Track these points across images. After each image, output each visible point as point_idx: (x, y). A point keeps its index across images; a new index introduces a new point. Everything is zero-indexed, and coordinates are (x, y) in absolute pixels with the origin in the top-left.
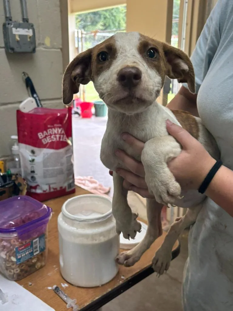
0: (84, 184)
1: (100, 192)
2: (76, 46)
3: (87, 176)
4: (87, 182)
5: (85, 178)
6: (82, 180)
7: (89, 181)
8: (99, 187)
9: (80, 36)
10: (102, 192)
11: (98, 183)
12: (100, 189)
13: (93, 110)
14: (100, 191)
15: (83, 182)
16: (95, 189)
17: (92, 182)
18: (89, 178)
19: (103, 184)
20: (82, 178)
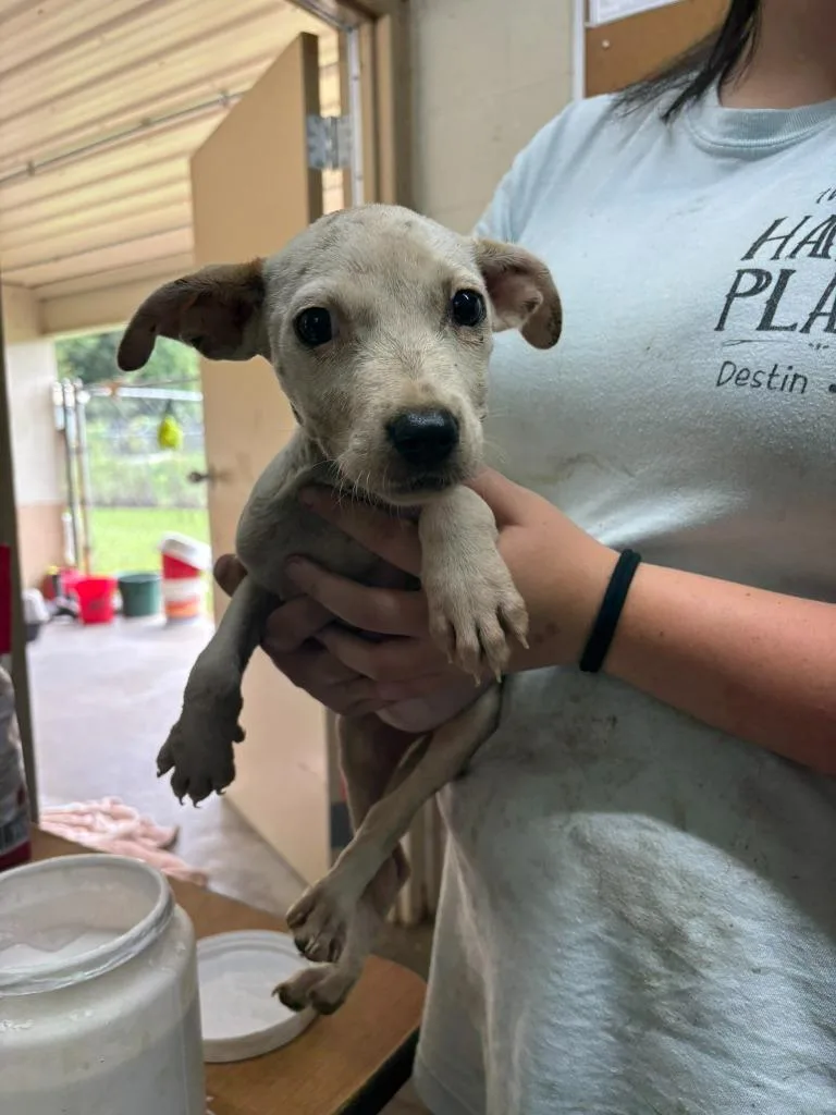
0: (89, 828)
1: (145, 846)
2: (60, 423)
3: (98, 797)
4: (100, 818)
5: (95, 804)
6: (82, 814)
7: (105, 813)
8: (140, 831)
9: (70, 403)
10: (151, 843)
11: (138, 816)
12: (145, 836)
13: (116, 601)
14: (144, 841)
15: (88, 819)
16: (129, 836)
17: (115, 817)
18: (106, 804)
19: (152, 817)
20: (82, 807)
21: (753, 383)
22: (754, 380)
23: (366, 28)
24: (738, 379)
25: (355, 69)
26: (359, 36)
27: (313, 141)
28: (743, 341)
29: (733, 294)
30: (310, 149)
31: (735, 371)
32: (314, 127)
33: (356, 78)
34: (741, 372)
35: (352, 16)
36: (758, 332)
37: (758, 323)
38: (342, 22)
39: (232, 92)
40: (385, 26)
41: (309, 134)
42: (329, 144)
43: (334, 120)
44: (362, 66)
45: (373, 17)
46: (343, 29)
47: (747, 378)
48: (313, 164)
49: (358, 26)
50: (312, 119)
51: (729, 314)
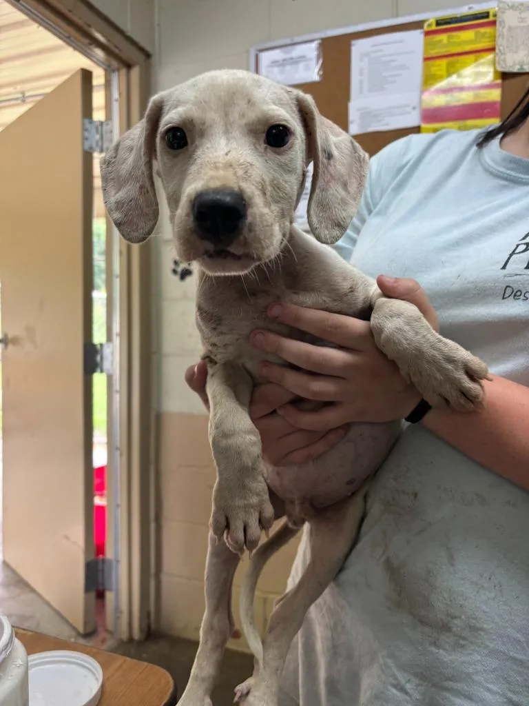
21: (525, 298)
22: (525, 296)
23: (124, 71)
24: (515, 295)
25: (116, 95)
26: (119, 75)
27: (86, 134)
28: (517, 275)
29: (513, 253)
30: (85, 139)
31: (513, 291)
32: (88, 126)
33: (116, 100)
34: (517, 292)
35: (115, 64)
36: (525, 270)
37: (525, 266)
38: (109, 66)
39: (27, 94)
40: (135, 72)
41: (84, 130)
42: (98, 137)
43: (102, 123)
44: (120, 94)
45: (129, 66)
46: (109, 71)
47: (520, 295)
48: (87, 147)
49: (118, 70)
50: (86, 121)
51: (510, 261)
